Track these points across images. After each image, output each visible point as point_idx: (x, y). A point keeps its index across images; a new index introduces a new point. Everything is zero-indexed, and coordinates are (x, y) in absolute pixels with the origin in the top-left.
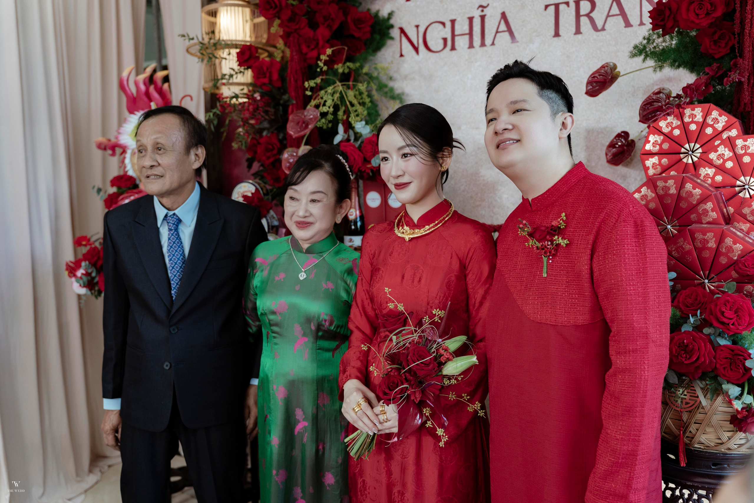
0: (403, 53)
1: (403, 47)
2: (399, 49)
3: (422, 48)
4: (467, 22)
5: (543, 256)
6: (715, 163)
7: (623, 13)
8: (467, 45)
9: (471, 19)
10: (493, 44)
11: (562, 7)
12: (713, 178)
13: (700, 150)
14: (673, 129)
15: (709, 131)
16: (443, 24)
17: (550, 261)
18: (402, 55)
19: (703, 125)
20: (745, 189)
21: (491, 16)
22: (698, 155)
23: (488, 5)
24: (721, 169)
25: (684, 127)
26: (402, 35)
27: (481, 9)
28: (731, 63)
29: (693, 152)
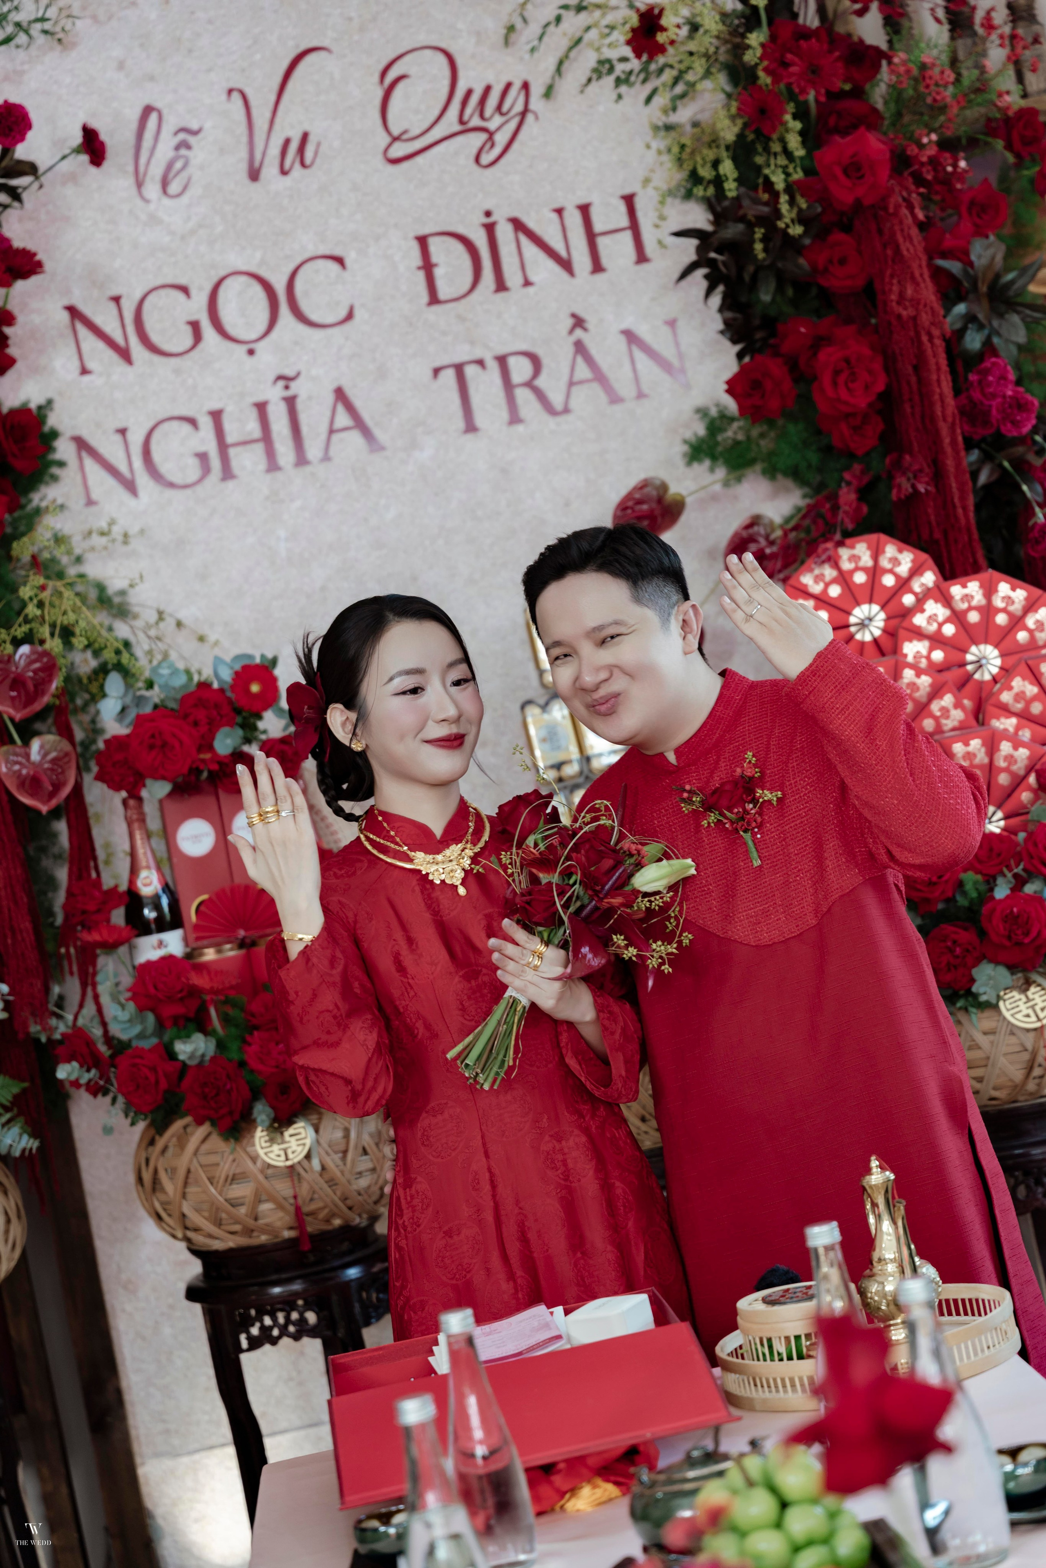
0: (94, 496)
1: (91, 482)
2: (80, 489)
3: (143, 480)
4: (254, 414)
5: (741, 833)
6: (925, 632)
7: (600, 377)
8: (263, 464)
9: (261, 408)
10: (326, 458)
11: (471, 371)
12: (928, 657)
13: (882, 615)
14: (827, 585)
15: (889, 581)
16: (192, 422)
17: (759, 836)
18: (90, 502)
19: (875, 572)
20: (981, 666)
21: (310, 398)
22: (881, 624)
23: (298, 374)
24: (937, 640)
25: (844, 579)
26: (84, 454)
27: (281, 383)
28: (887, 460)
29: (870, 619)
